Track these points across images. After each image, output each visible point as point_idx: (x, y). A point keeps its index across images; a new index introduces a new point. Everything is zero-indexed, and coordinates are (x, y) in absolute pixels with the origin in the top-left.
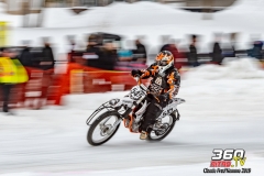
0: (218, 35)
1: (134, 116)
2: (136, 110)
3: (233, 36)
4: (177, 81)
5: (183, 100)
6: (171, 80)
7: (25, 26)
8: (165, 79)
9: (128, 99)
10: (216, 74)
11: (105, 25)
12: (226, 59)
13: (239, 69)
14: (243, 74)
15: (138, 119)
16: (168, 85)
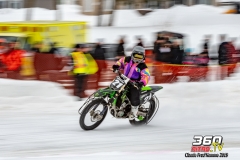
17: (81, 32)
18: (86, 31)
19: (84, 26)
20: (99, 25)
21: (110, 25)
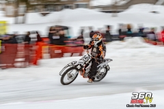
0: (121, 25)
1: (85, 70)
2: (86, 67)
4: (104, 48)
5: (111, 60)
6: (101, 48)
7: (16, 23)
8: (98, 48)
9: (82, 61)
10: (120, 46)
12: (126, 38)
13: (133, 43)
14: (135, 45)
15: (87, 71)
16: (100, 51)
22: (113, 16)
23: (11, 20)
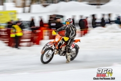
3: (109, 15)
11: (56, 11)
12: (107, 24)
17: (14, 16)
18: (17, 15)
19: (16, 13)
20: (24, 12)
21: (29, 12)
22: (98, 8)
23: (20, 10)
